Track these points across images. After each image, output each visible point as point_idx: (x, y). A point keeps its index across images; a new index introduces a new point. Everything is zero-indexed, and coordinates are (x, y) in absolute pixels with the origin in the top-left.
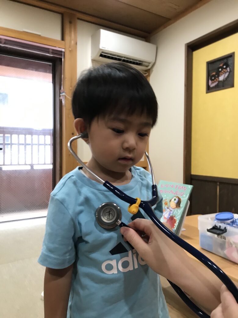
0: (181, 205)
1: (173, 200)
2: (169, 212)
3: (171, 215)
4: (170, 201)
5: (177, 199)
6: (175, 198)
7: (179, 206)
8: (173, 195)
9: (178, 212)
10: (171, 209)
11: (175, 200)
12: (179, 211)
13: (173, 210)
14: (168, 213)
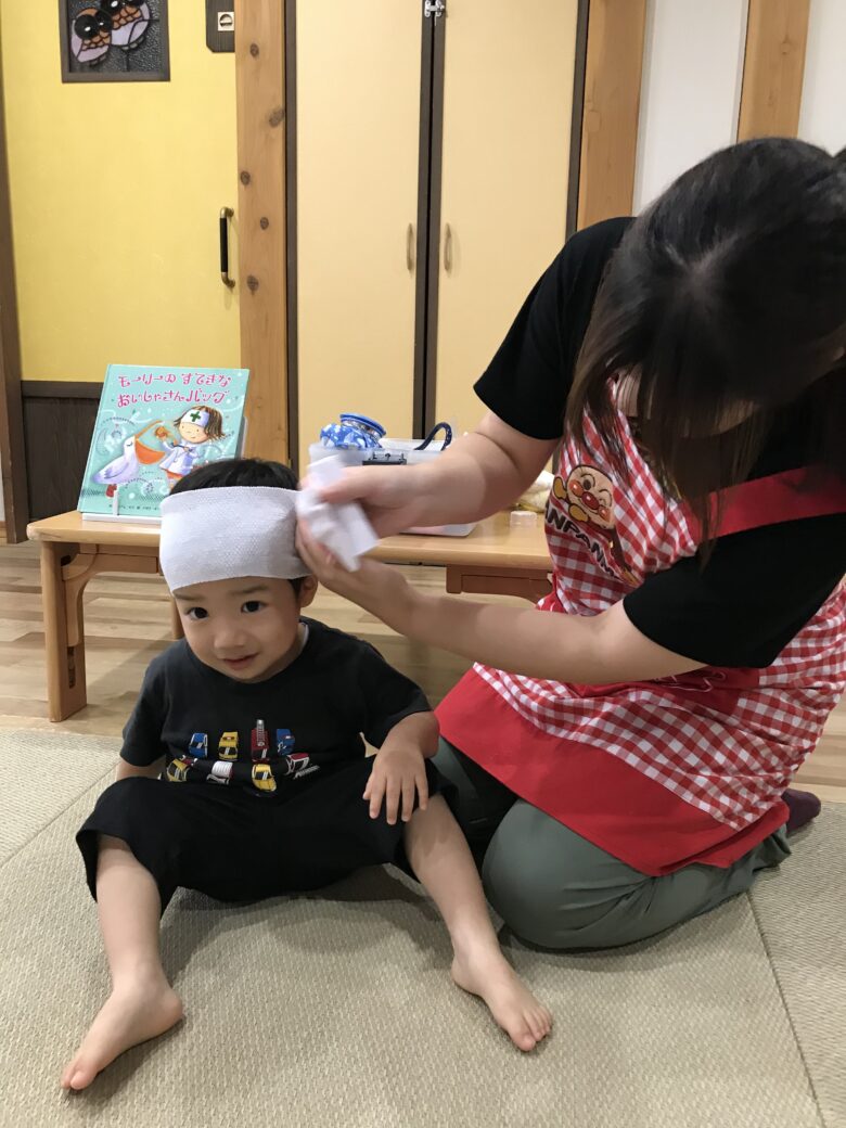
0: (225, 430)
1: (187, 418)
2: (184, 456)
3: (195, 461)
4: (178, 422)
5: (203, 414)
6: (194, 412)
7: (220, 434)
8: (184, 404)
9: (220, 451)
10: (190, 446)
11: (195, 417)
12: (221, 446)
13: (199, 448)
14: (181, 460)
